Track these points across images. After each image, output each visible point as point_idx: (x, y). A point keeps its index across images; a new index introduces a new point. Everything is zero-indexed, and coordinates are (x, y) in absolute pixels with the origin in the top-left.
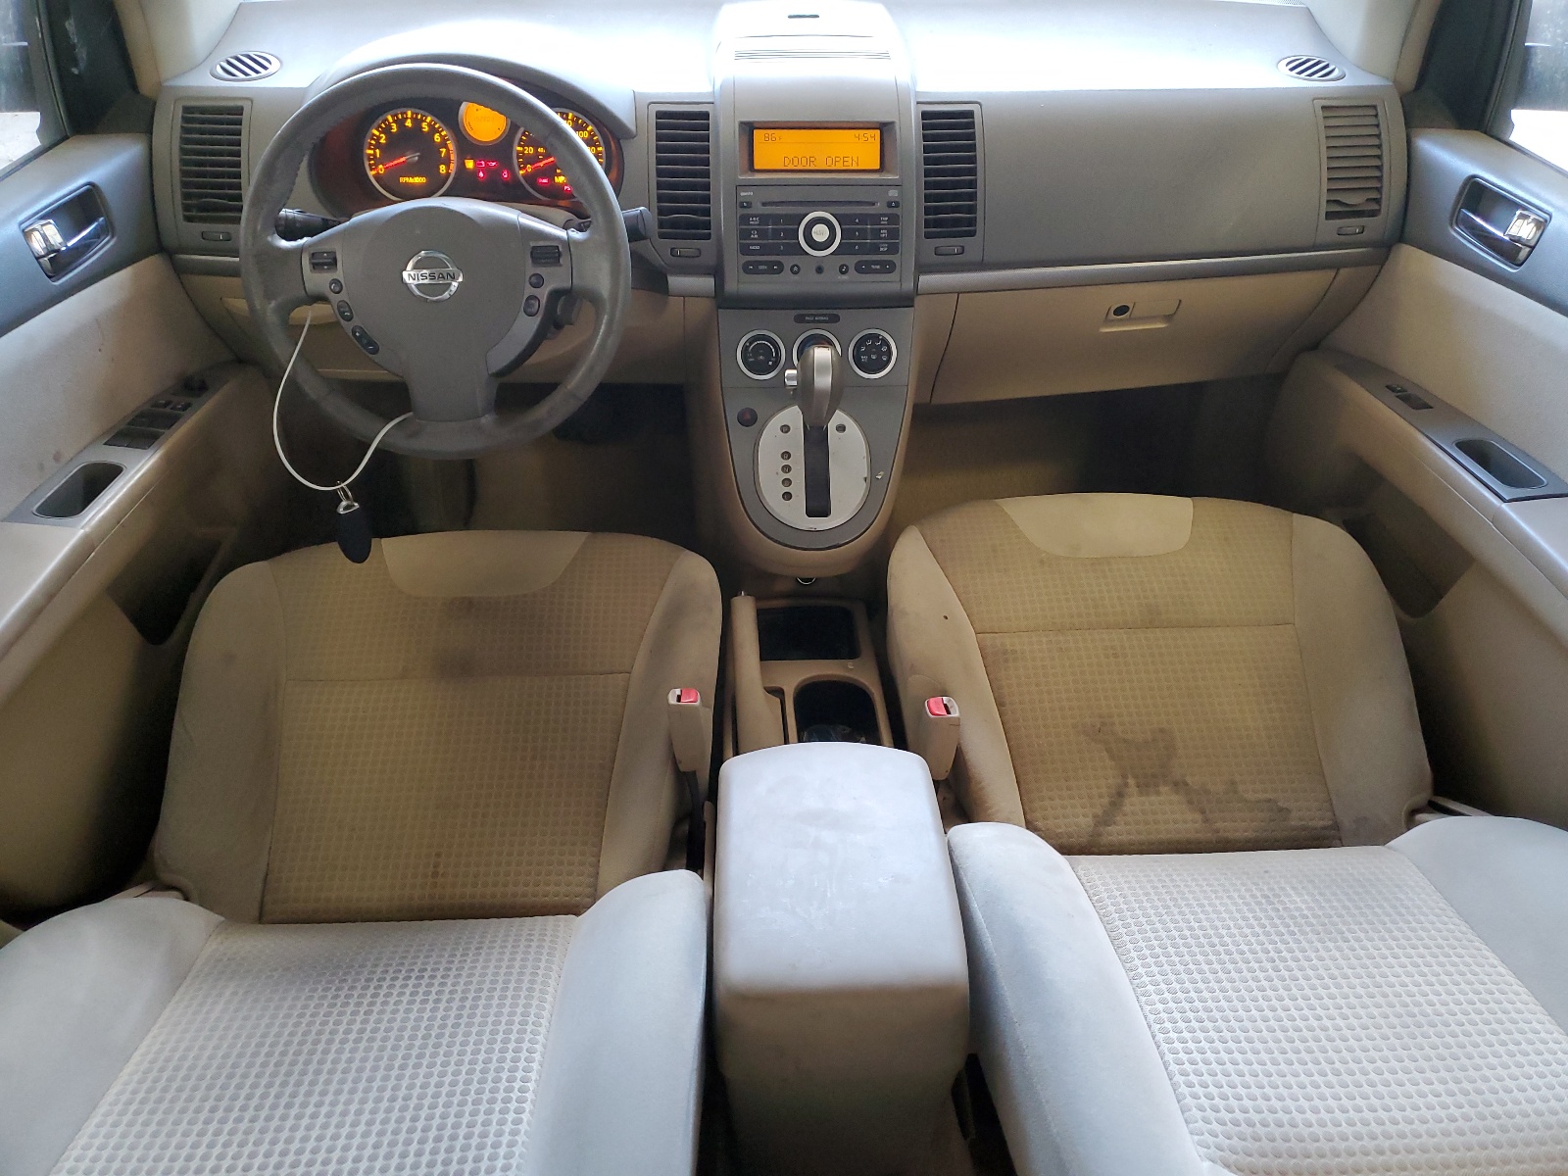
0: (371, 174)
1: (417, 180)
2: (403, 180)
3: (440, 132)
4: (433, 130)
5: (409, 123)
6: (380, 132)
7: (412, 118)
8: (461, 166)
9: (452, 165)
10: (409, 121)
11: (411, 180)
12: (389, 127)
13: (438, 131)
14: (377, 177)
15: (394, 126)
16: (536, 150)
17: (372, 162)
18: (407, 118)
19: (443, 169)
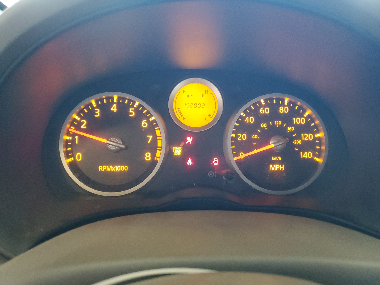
0: (65, 162)
1: (119, 168)
2: (101, 168)
3: (148, 118)
4: (140, 115)
5: (114, 108)
6: (82, 118)
7: (118, 103)
8: (169, 154)
9: (158, 153)
10: (115, 105)
11: (110, 168)
12: (92, 112)
13: (144, 116)
14: (72, 166)
15: (98, 111)
16: (249, 137)
17: (69, 149)
18: (113, 103)
19: (148, 156)
